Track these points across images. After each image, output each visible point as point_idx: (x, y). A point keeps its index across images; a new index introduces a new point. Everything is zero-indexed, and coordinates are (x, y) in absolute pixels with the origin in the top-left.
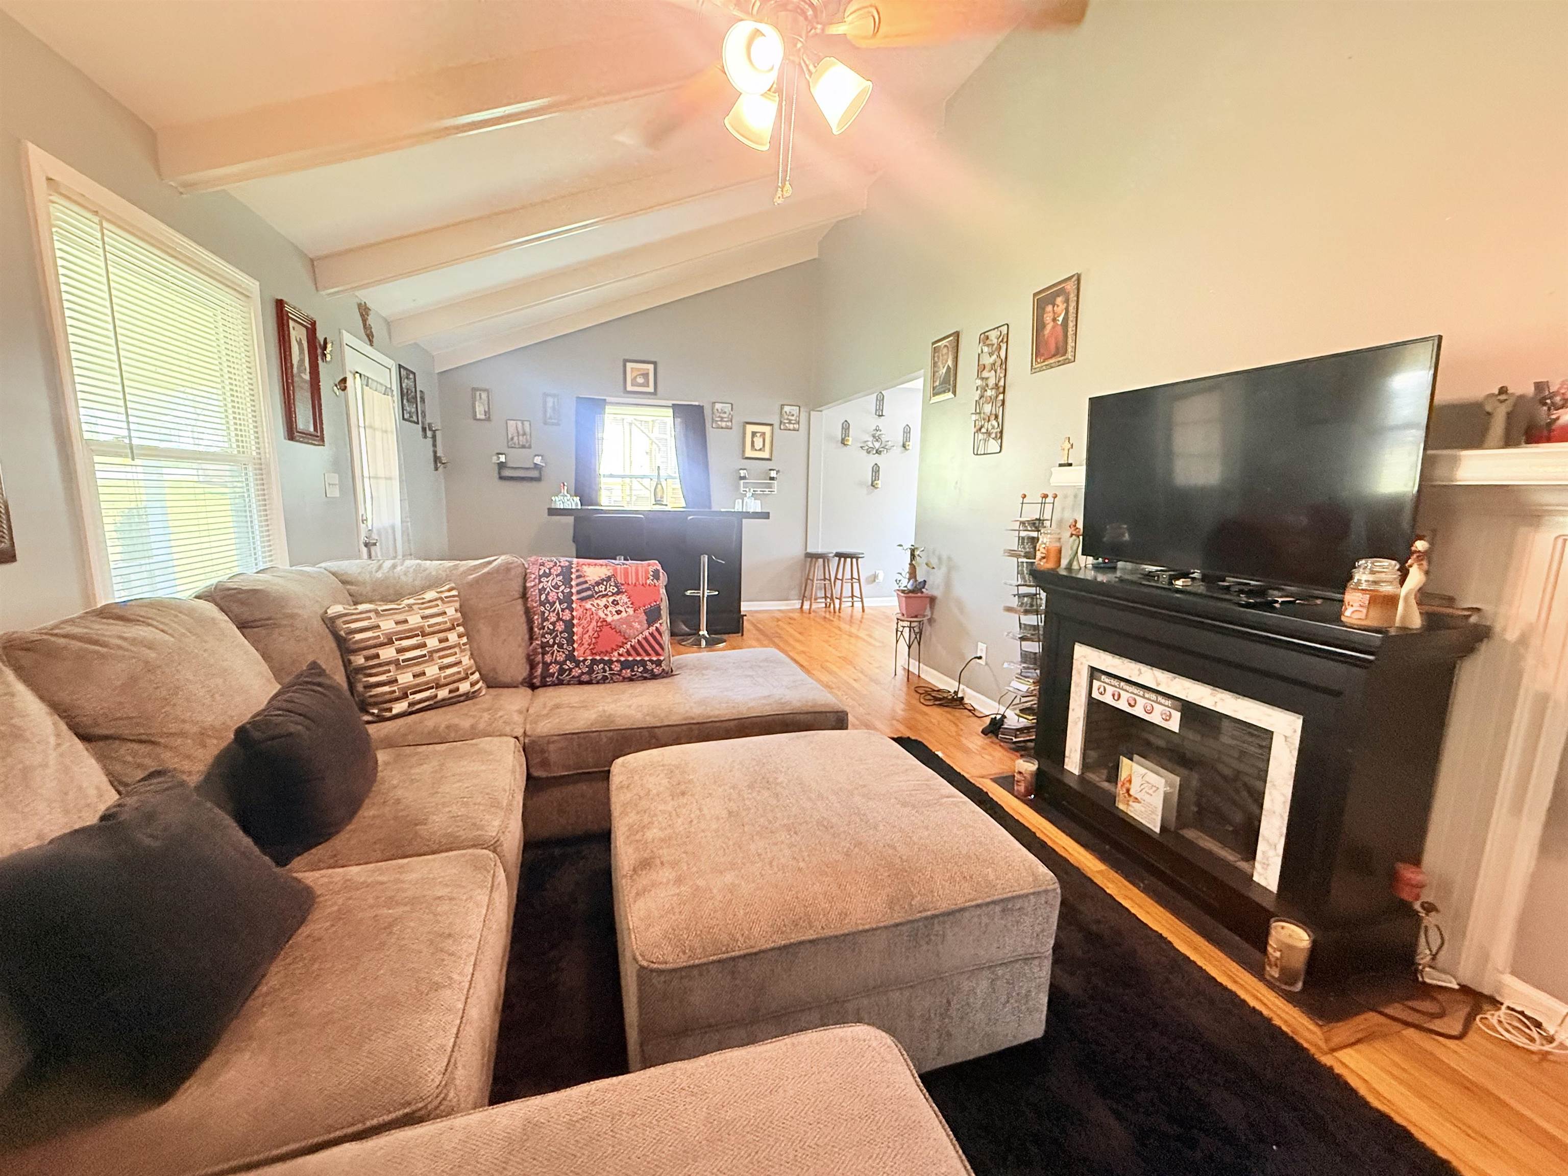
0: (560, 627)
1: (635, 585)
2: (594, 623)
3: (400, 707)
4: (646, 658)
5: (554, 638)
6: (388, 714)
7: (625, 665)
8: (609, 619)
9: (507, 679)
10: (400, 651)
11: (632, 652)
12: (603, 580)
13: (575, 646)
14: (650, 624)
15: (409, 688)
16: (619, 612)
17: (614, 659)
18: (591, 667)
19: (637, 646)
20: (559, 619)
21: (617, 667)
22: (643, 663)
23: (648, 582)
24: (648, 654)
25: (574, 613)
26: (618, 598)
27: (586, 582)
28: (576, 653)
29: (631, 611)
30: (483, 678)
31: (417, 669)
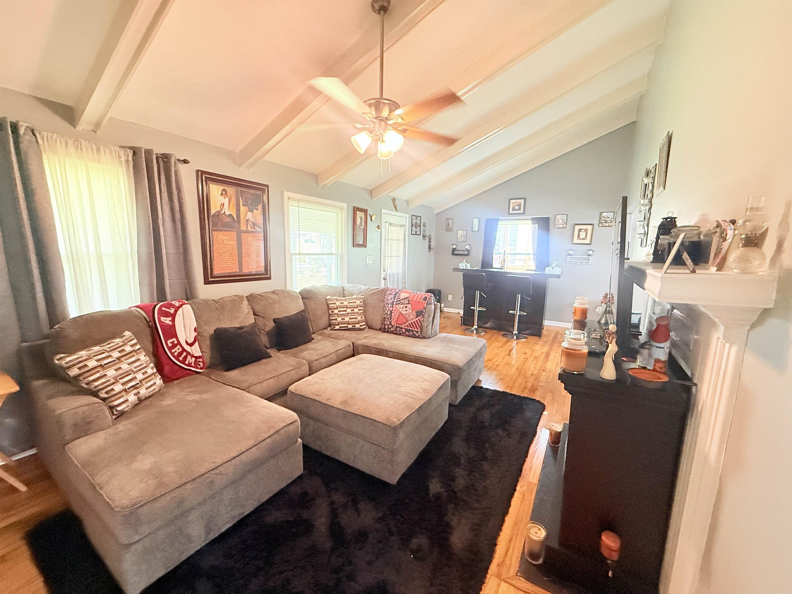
0: (389, 312)
1: (415, 302)
2: (398, 313)
3: (337, 327)
4: (414, 329)
5: (387, 316)
6: (334, 329)
7: (407, 330)
8: (403, 313)
9: (375, 327)
10: (339, 311)
11: (409, 326)
12: (405, 298)
13: (392, 320)
14: (417, 317)
15: (340, 322)
16: (406, 311)
17: (403, 327)
18: (396, 328)
19: (411, 324)
20: (389, 310)
21: (404, 330)
22: (412, 331)
23: (420, 301)
24: (414, 328)
25: (393, 309)
26: (407, 305)
27: (399, 298)
28: (392, 323)
29: (411, 311)
30: (367, 324)
31: (343, 317)
